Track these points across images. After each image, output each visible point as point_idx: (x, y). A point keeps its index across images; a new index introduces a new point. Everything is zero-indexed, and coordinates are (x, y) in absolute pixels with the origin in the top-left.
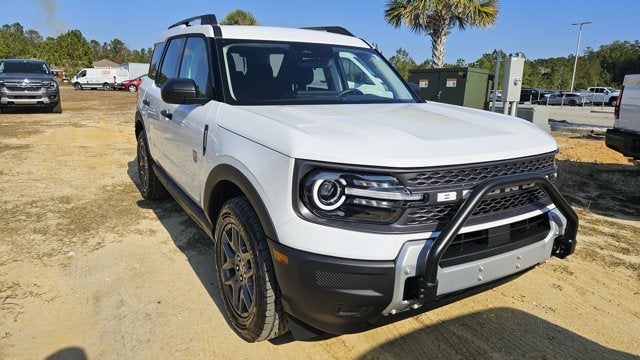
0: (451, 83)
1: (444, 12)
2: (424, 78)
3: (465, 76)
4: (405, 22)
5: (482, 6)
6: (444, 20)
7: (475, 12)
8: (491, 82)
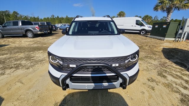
0: (164, 26)
1: (172, 6)
2: (157, 25)
3: (169, 24)
4: (159, 10)
5: (185, 4)
6: (172, 8)
7: (183, 5)
8: (179, 26)
